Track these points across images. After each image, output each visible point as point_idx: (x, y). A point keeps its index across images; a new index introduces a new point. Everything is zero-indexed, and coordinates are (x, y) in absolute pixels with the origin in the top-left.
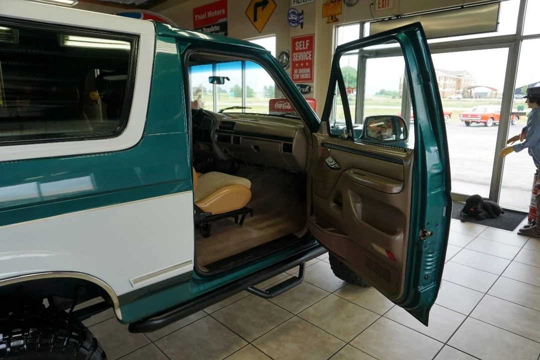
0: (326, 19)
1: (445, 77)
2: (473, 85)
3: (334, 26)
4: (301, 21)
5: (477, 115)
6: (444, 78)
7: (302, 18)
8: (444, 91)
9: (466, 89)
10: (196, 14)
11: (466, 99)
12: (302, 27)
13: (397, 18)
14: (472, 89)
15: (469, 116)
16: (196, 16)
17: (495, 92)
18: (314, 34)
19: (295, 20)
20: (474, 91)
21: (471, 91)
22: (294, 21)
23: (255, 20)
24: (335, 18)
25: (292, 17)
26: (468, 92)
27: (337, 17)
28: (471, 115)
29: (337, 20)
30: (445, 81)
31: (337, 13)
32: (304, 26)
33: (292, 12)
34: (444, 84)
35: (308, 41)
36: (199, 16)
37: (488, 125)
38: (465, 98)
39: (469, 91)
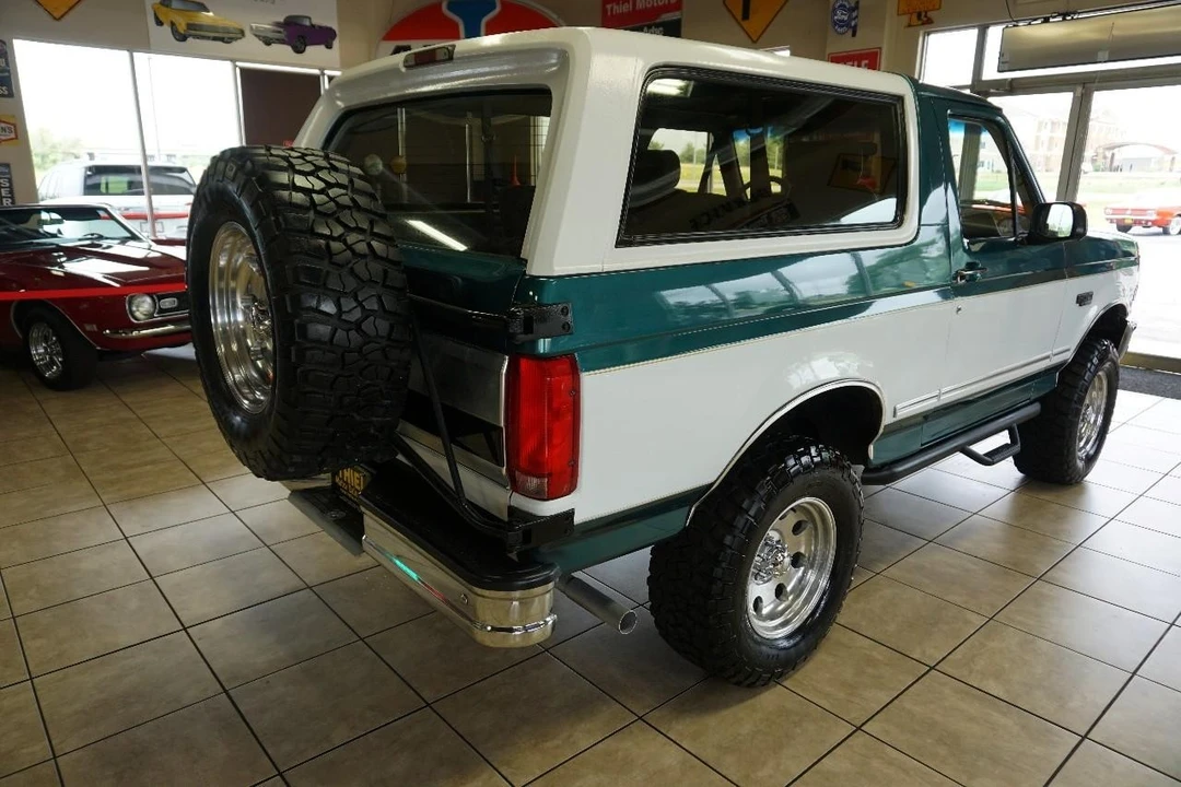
0: (905, 19)
1: (1053, 123)
2: (1118, 140)
3: (921, 33)
4: (853, 23)
5: (1145, 210)
6: (1049, 126)
7: (857, 17)
8: (1049, 154)
9: (1101, 151)
10: (609, 3)
11: (1099, 173)
12: (854, 35)
13: (1064, 19)
14: (1116, 151)
15: (1129, 212)
16: (609, 7)
17: (1170, 157)
18: (880, 48)
19: (843, 21)
20: (1120, 155)
21: (1113, 155)
22: (841, 23)
23: (746, 16)
24: (926, 16)
25: (840, 16)
26: (1105, 158)
27: (930, 14)
28: (1133, 210)
29: (929, 22)
30: (1052, 132)
31: (931, 8)
32: (858, 34)
33: (841, 6)
34: (1051, 139)
35: (867, 62)
36: (615, 7)
37: (1171, 232)
38: (1097, 170)
39: (1109, 154)
